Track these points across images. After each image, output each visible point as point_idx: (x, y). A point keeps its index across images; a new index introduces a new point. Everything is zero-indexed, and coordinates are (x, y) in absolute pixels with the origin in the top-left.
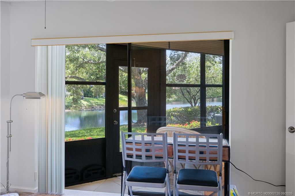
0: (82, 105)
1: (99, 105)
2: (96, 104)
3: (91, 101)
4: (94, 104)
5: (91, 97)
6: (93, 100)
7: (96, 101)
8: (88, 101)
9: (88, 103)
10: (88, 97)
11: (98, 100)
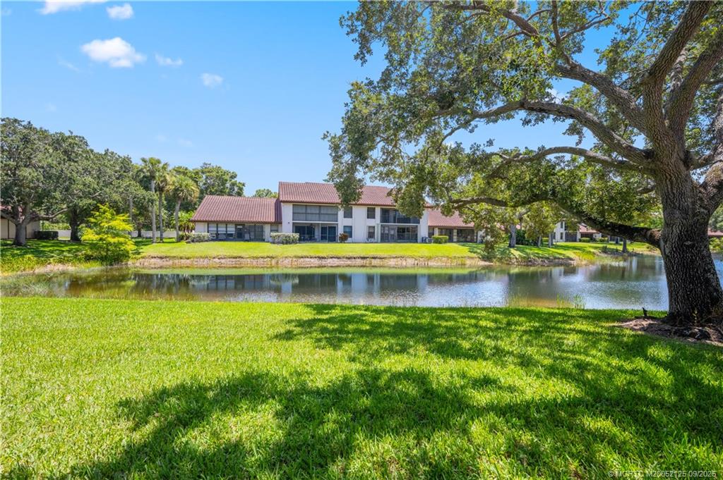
0: (512, 256)
1: (542, 258)
2: (534, 256)
3: (528, 251)
4: (532, 256)
5: (527, 245)
6: (531, 250)
7: (536, 251)
8: (522, 251)
9: (521, 254)
10: (522, 244)
11: (540, 249)
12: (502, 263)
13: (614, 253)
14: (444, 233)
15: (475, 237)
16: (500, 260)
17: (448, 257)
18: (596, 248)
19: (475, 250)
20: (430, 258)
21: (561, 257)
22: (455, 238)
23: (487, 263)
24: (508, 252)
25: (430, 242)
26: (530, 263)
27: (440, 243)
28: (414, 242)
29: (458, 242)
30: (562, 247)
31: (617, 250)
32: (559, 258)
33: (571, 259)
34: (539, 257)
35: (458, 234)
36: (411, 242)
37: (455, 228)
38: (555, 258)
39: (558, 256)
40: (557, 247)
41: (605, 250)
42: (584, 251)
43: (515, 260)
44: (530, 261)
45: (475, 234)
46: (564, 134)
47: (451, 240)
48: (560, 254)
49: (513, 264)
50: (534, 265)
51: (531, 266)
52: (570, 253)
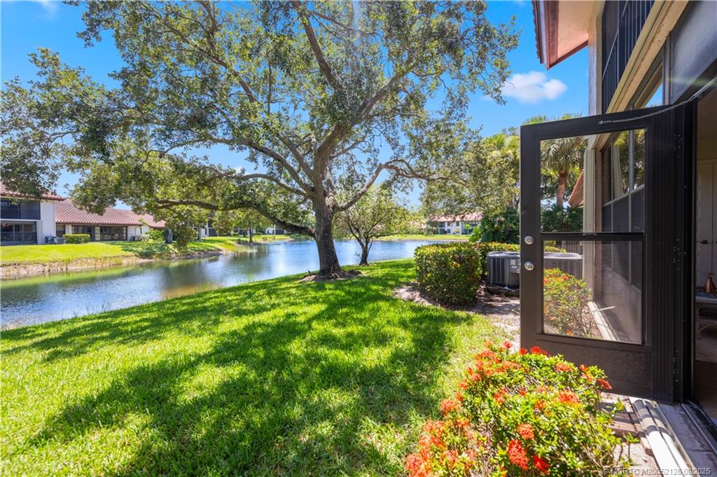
12: (163, 258)
13: (245, 243)
14: (80, 231)
15: (125, 235)
16: (160, 256)
17: (96, 259)
18: (233, 240)
19: (130, 248)
20: (69, 262)
21: (213, 249)
22: (98, 236)
23: (146, 260)
24: (166, 248)
25: (60, 242)
26: (189, 257)
27: (78, 242)
28: (32, 244)
29: (102, 240)
30: (209, 241)
31: (246, 241)
32: (211, 250)
33: (220, 250)
34: (196, 251)
35: (101, 231)
36: (25, 244)
37: (97, 225)
38: (209, 250)
39: (210, 248)
40: (205, 241)
41: (239, 242)
42: (226, 243)
43: (174, 255)
44: (189, 255)
45: (125, 232)
46: (246, 159)
47: (93, 239)
48: (212, 247)
49: (174, 258)
50: (192, 257)
51: (189, 258)
52: (217, 245)
